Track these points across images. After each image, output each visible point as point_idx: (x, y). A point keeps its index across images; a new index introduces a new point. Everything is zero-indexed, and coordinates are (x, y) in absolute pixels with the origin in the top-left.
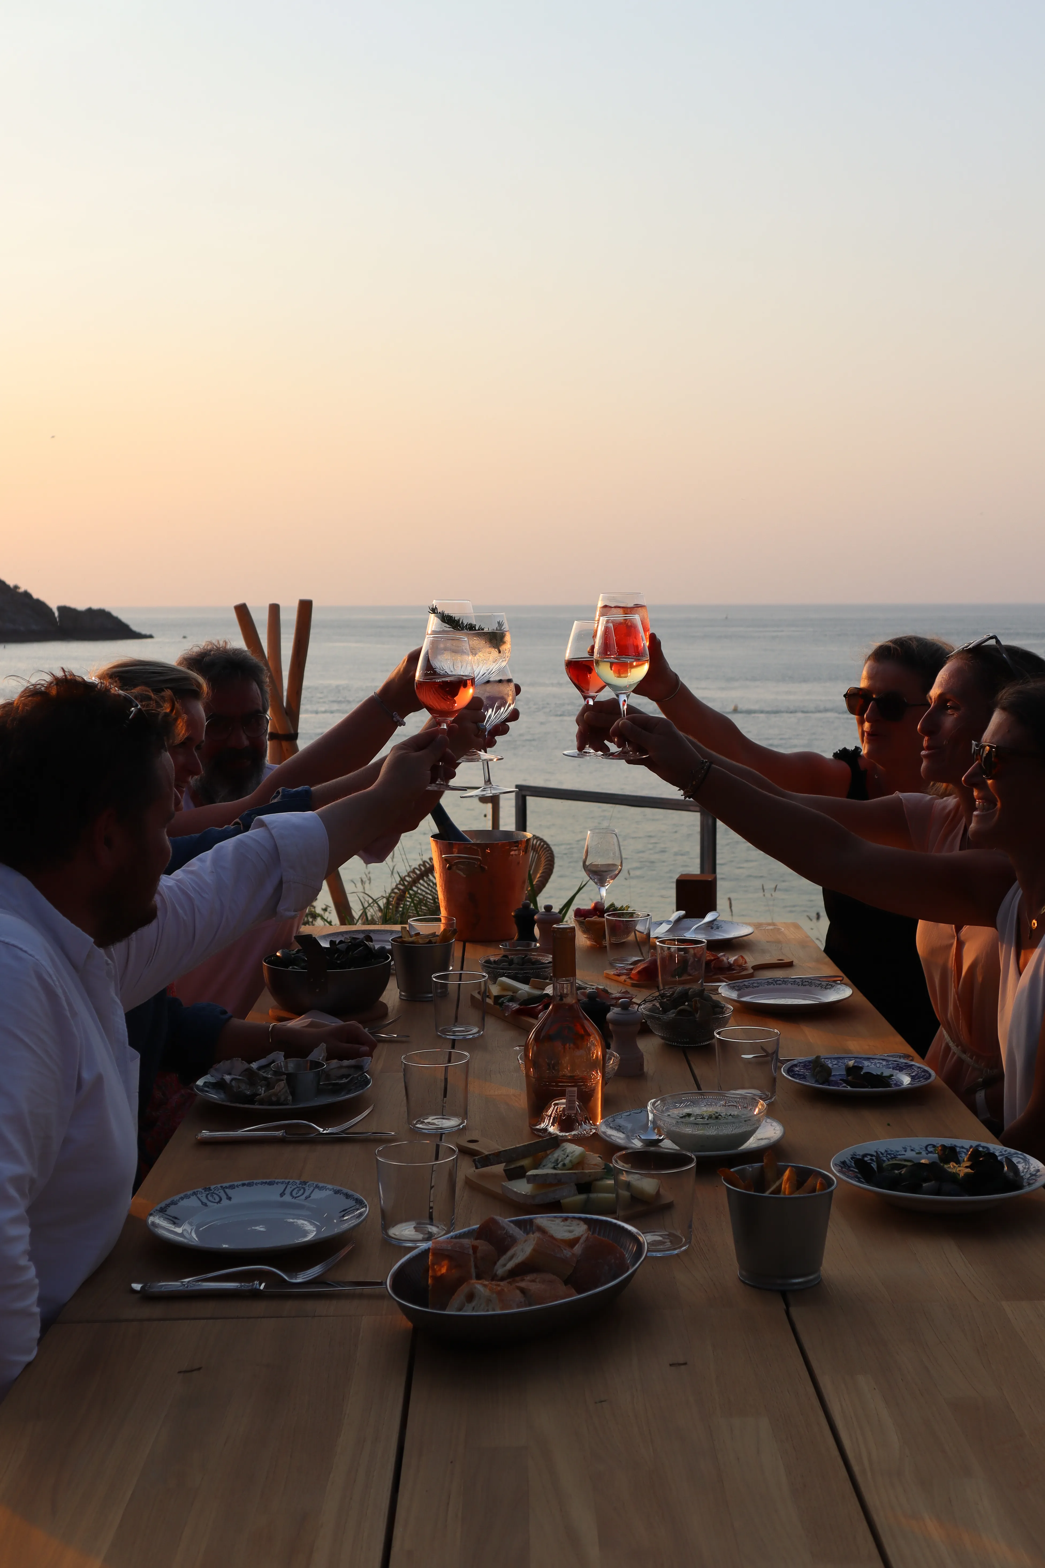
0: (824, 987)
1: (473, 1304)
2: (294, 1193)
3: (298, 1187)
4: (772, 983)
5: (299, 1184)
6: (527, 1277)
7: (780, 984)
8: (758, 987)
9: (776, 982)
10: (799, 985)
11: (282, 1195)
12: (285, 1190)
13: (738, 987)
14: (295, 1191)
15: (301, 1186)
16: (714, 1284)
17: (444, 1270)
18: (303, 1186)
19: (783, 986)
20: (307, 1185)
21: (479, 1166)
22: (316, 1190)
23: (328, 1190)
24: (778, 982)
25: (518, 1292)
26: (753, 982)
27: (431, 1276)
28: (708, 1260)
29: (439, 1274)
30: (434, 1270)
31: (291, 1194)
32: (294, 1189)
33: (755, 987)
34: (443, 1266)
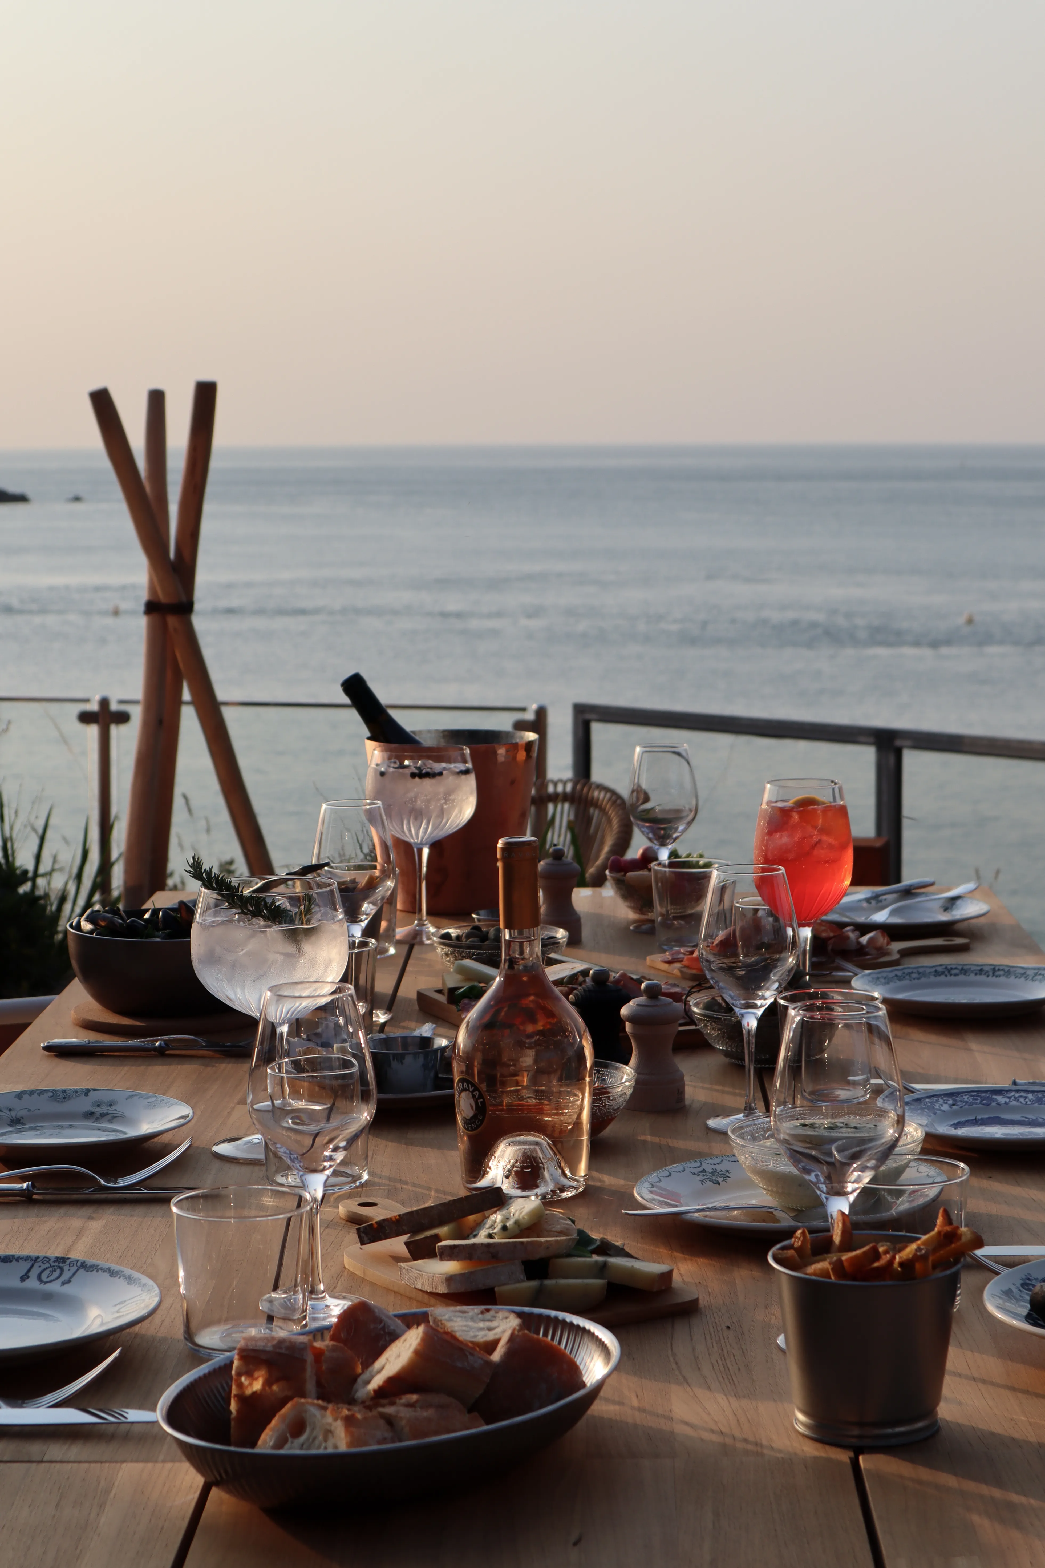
0: (1031, 978)
1: (303, 1438)
2: (44, 1277)
3: (51, 1266)
4: (943, 973)
5: (55, 1262)
6: (400, 1399)
7: (956, 975)
8: (918, 979)
9: (949, 971)
10: (988, 976)
11: (24, 1278)
12: (29, 1271)
13: (885, 978)
14: (47, 1272)
15: (56, 1264)
16: (738, 1420)
17: (257, 1386)
18: (61, 1265)
19: (962, 977)
20: (67, 1263)
21: (366, 1239)
22: (82, 1271)
23: (100, 1271)
24: (953, 972)
25: (382, 1422)
26: (910, 971)
27: (235, 1396)
28: (734, 1384)
29: (248, 1392)
30: (240, 1385)
31: (39, 1278)
32: (45, 1270)
33: (914, 979)
34: (257, 1379)
